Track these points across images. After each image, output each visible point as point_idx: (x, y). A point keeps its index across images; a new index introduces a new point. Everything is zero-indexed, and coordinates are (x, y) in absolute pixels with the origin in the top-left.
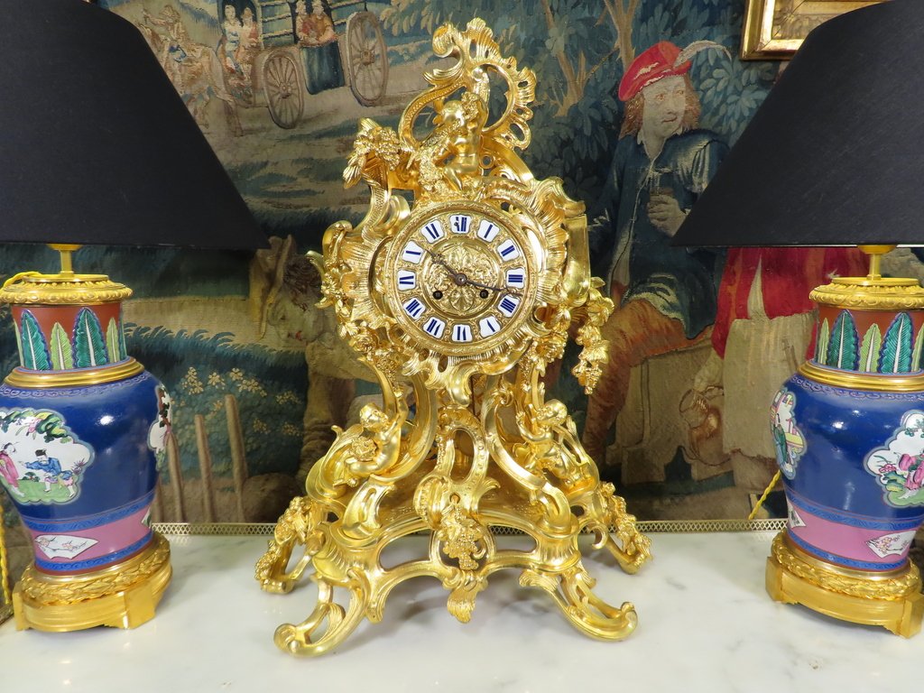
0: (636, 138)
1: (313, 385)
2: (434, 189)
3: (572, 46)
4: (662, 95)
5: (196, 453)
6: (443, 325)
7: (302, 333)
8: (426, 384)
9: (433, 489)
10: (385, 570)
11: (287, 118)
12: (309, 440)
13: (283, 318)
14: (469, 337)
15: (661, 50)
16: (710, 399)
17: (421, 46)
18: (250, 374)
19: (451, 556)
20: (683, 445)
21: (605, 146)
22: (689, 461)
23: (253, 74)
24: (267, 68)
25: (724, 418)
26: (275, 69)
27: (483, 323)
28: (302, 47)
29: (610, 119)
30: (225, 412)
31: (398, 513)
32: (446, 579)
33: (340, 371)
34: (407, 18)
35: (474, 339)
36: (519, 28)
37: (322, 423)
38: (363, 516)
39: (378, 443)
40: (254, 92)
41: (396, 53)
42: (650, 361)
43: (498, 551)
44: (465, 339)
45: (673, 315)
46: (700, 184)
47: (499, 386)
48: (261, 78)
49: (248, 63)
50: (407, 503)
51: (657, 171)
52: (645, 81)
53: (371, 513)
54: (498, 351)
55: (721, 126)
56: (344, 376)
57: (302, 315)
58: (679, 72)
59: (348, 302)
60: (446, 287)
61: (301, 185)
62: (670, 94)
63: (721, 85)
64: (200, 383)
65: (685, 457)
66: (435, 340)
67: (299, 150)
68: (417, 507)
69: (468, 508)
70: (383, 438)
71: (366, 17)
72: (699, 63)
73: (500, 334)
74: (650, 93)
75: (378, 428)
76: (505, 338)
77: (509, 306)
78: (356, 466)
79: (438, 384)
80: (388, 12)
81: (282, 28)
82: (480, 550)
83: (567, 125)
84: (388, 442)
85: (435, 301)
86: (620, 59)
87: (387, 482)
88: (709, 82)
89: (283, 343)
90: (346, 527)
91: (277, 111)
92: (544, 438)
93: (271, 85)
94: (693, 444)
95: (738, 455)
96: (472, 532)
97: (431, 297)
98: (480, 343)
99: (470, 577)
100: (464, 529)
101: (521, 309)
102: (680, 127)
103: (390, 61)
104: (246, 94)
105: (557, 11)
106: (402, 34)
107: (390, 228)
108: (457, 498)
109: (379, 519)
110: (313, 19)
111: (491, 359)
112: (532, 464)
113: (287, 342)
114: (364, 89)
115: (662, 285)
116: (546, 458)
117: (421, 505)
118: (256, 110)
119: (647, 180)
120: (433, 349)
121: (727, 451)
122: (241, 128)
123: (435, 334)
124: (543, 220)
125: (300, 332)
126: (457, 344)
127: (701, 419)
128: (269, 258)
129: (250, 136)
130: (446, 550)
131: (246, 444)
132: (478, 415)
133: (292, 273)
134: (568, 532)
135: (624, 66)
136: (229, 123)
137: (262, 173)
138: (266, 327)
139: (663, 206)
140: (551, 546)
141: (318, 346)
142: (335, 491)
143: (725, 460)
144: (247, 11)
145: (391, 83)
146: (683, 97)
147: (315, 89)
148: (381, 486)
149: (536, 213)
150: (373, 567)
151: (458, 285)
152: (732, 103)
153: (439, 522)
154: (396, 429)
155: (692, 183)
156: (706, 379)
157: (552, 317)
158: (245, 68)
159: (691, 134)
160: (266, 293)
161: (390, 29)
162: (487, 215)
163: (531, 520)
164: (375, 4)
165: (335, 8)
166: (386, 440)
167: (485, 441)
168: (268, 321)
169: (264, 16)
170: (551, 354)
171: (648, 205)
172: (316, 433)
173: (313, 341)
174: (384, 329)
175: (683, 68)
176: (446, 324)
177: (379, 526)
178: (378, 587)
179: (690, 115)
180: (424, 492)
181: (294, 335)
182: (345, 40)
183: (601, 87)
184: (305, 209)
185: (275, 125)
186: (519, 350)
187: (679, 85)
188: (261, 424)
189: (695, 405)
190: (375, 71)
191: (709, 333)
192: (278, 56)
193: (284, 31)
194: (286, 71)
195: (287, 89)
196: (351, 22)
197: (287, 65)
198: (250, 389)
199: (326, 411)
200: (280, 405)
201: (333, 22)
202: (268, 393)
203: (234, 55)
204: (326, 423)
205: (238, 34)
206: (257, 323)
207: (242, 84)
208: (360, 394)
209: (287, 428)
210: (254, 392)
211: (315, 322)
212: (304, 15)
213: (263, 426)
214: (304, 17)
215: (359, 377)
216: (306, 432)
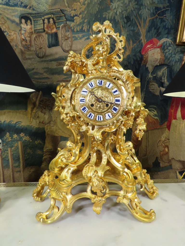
0: (146, 66)
1: (47, 138)
2: (92, 73)
3: (128, 38)
4: (153, 54)
5: (9, 160)
6: (93, 115)
7: (44, 122)
8: (88, 134)
9: (89, 169)
10: (73, 195)
11: (41, 55)
12: (45, 155)
13: (38, 117)
14: (102, 119)
15: (153, 41)
16: (166, 143)
17: (83, 35)
18: (27, 135)
19: (94, 191)
20: (158, 156)
21: (137, 67)
22: (160, 161)
23: (30, 41)
24: (35, 39)
25: (170, 149)
26: (37, 40)
27: (107, 115)
28: (46, 33)
29: (139, 59)
30: (18, 147)
31: (78, 176)
32: (92, 199)
33: (56, 134)
34: (79, 26)
35: (104, 120)
37: (49, 150)
38: (66, 177)
39: (72, 153)
40: (30, 46)
41: (75, 37)
42: (149, 131)
43: (109, 190)
44: (100, 120)
45: (156, 118)
46: (164, 80)
47: (111, 136)
48: (33, 42)
49: (29, 37)
50: (80, 173)
51: (151, 75)
52: (149, 49)
53: (69, 176)
54: (111, 124)
55: (170, 63)
56: (57, 135)
57: (44, 116)
58: (158, 47)
59: (63, 108)
60: (94, 103)
61: (44, 76)
62: (156, 53)
63: (171, 51)
64: (10, 138)
65: (158, 160)
66: (91, 120)
67: (45, 65)
68: (84, 175)
69: (100, 175)
70: (74, 152)
71: (66, 25)
72: (164, 45)
73: (112, 118)
74: (150, 53)
75: (72, 149)
76: (114, 120)
77: (115, 109)
78: (65, 161)
79: (91, 134)
80: (73, 24)
81: (40, 27)
82: (104, 189)
83: (126, 61)
84: (75, 153)
85: (91, 107)
86: (142, 42)
87: (74, 166)
88: (167, 50)
89: (38, 125)
90: (60, 180)
91: (38, 53)
92: (125, 154)
93: (36, 45)
94: (161, 156)
95: (173, 160)
96: (101, 184)
97: (90, 106)
98: (105, 121)
99: (100, 198)
100: (99, 183)
101: (119, 111)
102: (158, 63)
103: (73, 39)
104: (28, 47)
105: (124, 27)
106: (77, 31)
107: (77, 84)
108: (97, 172)
109: (72, 178)
110: (50, 25)
111: (109, 127)
112: (121, 162)
113: (39, 124)
114: (65, 47)
115: (153, 109)
116: (126, 160)
117: (85, 174)
118: (31, 52)
119: (149, 78)
120: (90, 123)
121: (170, 159)
122: (26, 58)
123: (91, 118)
124: (126, 83)
125: (43, 121)
126: (98, 122)
127: (163, 149)
128: (34, 98)
129: (28, 60)
130: (93, 189)
131: (25, 157)
132: (104, 145)
133: (41, 103)
134: (133, 185)
135: (143, 44)
136: (22, 56)
137: (32, 72)
138: (32, 120)
139: (153, 86)
140: (127, 189)
141: (49, 126)
142: (58, 169)
143: (170, 161)
144: (29, 21)
145: (74, 46)
146: (159, 55)
147: (50, 46)
148: (72, 167)
149: (124, 81)
150: (69, 194)
151: (99, 102)
152: (173, 57)
153: (91, 180)
154: (78, 149)
155: (162, 79)
156: (165, 137)
157: (129, 114)
158: (28, 39)
159: (161, 65)
160: (33, 109)
161: (74, 29)
162: (109, 80)
163: (121, 180)
164: (69, 22)
165: (57, 22)
166: (74, 153)
167: (106, 154)
168: (33, 118)
169: (34, 23)
170: (128, 126)
171: (149, 85)
172: (47, 153)
173: (47, 124)
174: (75, 116)
175: (160, 46)
176: (95, 115)
177: (71, 180)
178: (70, 201)
179: (161, 60)
180: (86, 169)
181: (41, 122)
182: (59, 32)
183: (136, 50)
184: (46, 83)
185: (37, 57)
186: (118, 124)
187: (158, 51)
188: (30, 150)
189: (161, 145)
190: (69, 42)
191: (166, 123)
192: (38, 36)
193: (41, 28)
194: (41, 41)
195: (41, 46)
196: (62, 27)
197: (41, 39)
198: (26, 139)
199: (51, 146)
200: (36, 144)
201: (56, 26)
202: (32, 141)
203: (24, 34)
204: (51, 150)
205: (26, 28)
206: (29, 119)
207: (27, 44)
208: (62, 141)
209: (38, 152)
210: (28, 140)
211: (48, 118)
212: (47, 23)
213: (30, 151)
214: (47, 24)
215: (61, 135)
216: (44, 153)
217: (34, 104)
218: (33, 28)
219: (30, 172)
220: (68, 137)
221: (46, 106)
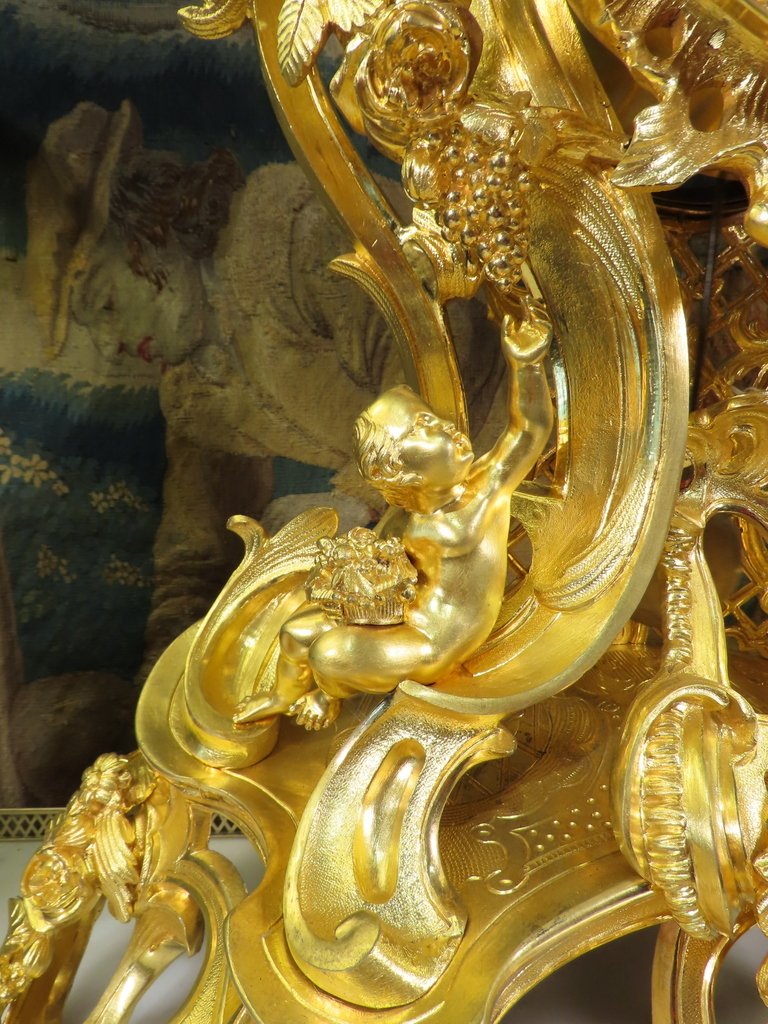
1: (177, 468)
7: (153, 343)
12: (165, 597)
13: (109, 307)
18: (29, 441)
33: (241, 439)
37: (196, 556)
56: (250, 451)
57: (153, 300)
89: (107, 367)
113: (118, 363)
125: (148, 339)
128: (73, 156)
131: (19, 606)
133: (131, 195)
138: (68, 328)
141: (191, 376)
142: (242, 743)
148: (443, 733)
160: (68, 242)
168: (72, 316)
172: (180, 580)
173: (178, 363)
181: (134, 348)
188: (55, 559)
198: (28, 477)
199: (205, 529)
200: (99, 515)
202: (71, 488)
204: (206, 557)
206: (45, 320)
208: (286, 493)
209: (116, 569)
210: (37, 483)
211: (184, 318)
213: (59, 564)
215: (281, 452)
216: (159, 578)
217: (80, 207)
219: (60, 711)
220: (333, 467)
221: (171, 220)
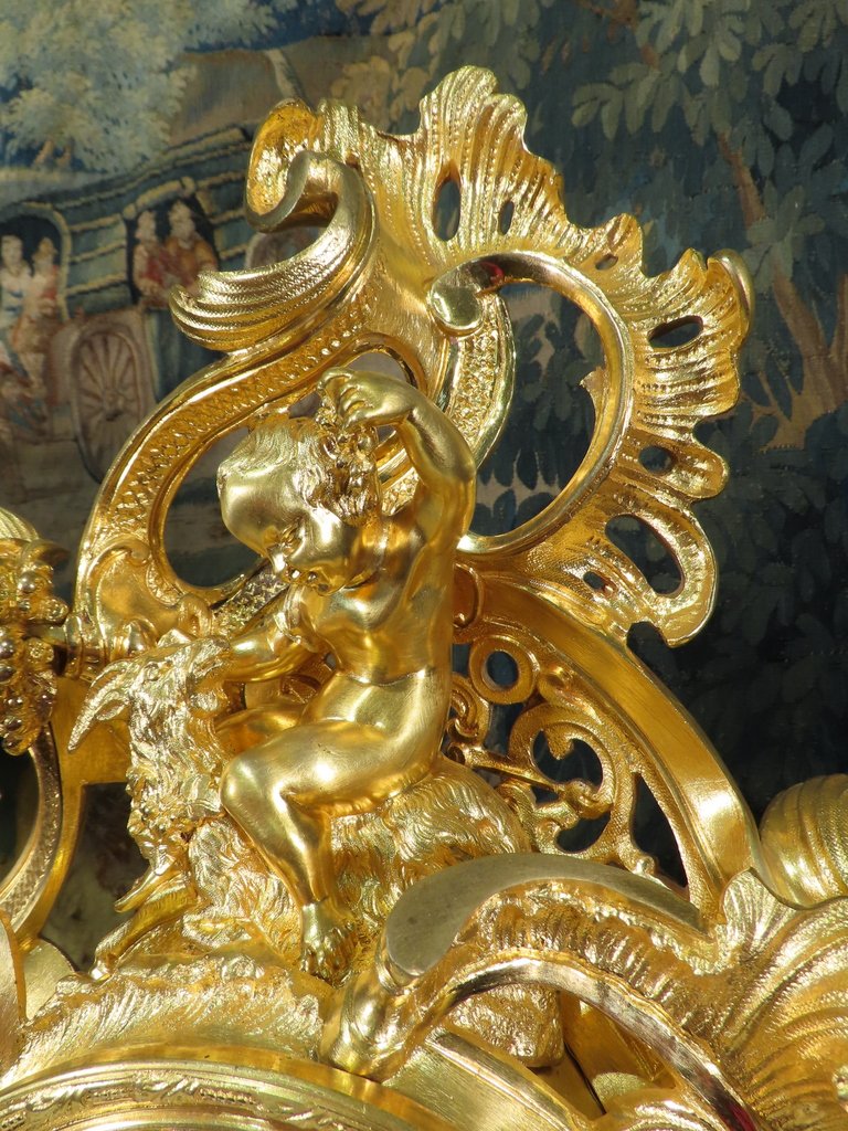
3: (814, 265)
23: (48, 373)
24: (77, 360)
26: (95, 360)
28: (148, 311)
36: (661, 228)
40: (50, 410)
48: (66, 380)
49: (37, 350)
81: (103, 273)
83: (803, 471)
91: (95, 448)
93: (88, 394)
104: (34, 416)
110: (171, 249)
118: (53, 449)
129: (40, 503)
144: (46, 246)
158: (31, 362)
165: (223, 224)
169: (75, 252)
192: (99, 333)
193: (110, 278)
194: (116, 364)
195: (115, 401)
196: (256, 250)
197: (120, 351)
201: (216, 254)
203: (9, 335)
205: (25, 294)
207: (28, 395)
212: (150, 241)
214: (150, 246)
218: (63, 285)
